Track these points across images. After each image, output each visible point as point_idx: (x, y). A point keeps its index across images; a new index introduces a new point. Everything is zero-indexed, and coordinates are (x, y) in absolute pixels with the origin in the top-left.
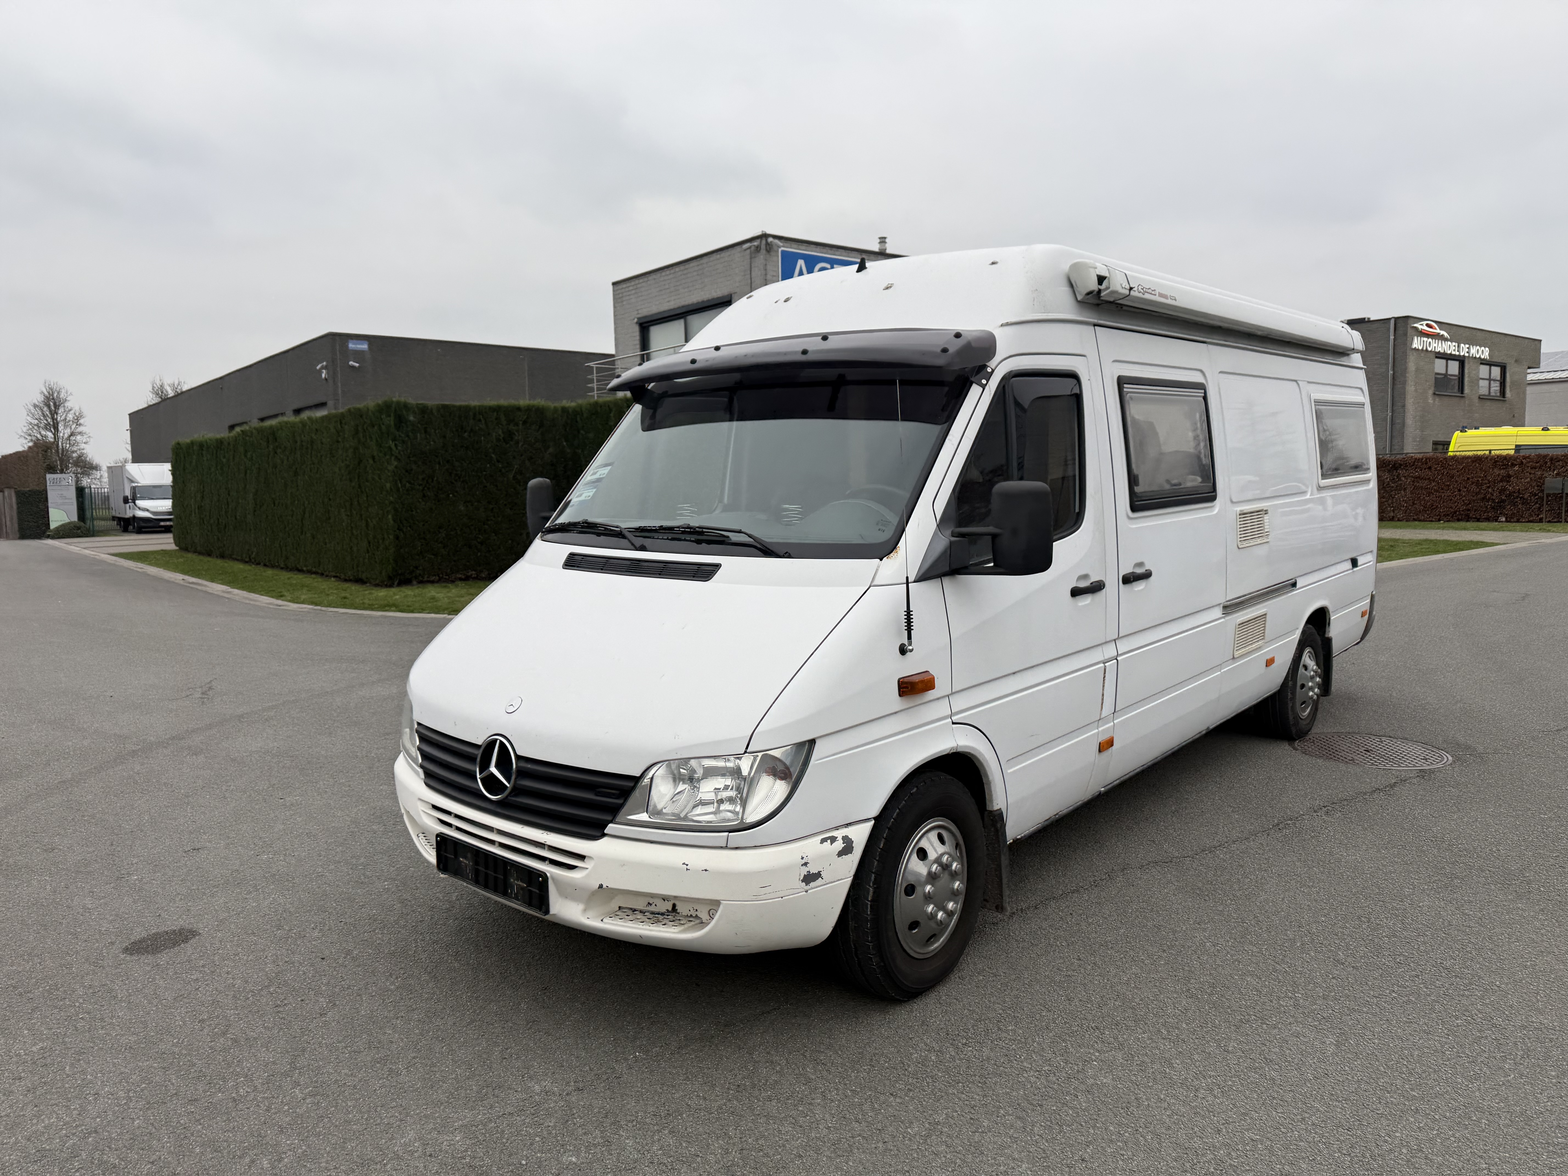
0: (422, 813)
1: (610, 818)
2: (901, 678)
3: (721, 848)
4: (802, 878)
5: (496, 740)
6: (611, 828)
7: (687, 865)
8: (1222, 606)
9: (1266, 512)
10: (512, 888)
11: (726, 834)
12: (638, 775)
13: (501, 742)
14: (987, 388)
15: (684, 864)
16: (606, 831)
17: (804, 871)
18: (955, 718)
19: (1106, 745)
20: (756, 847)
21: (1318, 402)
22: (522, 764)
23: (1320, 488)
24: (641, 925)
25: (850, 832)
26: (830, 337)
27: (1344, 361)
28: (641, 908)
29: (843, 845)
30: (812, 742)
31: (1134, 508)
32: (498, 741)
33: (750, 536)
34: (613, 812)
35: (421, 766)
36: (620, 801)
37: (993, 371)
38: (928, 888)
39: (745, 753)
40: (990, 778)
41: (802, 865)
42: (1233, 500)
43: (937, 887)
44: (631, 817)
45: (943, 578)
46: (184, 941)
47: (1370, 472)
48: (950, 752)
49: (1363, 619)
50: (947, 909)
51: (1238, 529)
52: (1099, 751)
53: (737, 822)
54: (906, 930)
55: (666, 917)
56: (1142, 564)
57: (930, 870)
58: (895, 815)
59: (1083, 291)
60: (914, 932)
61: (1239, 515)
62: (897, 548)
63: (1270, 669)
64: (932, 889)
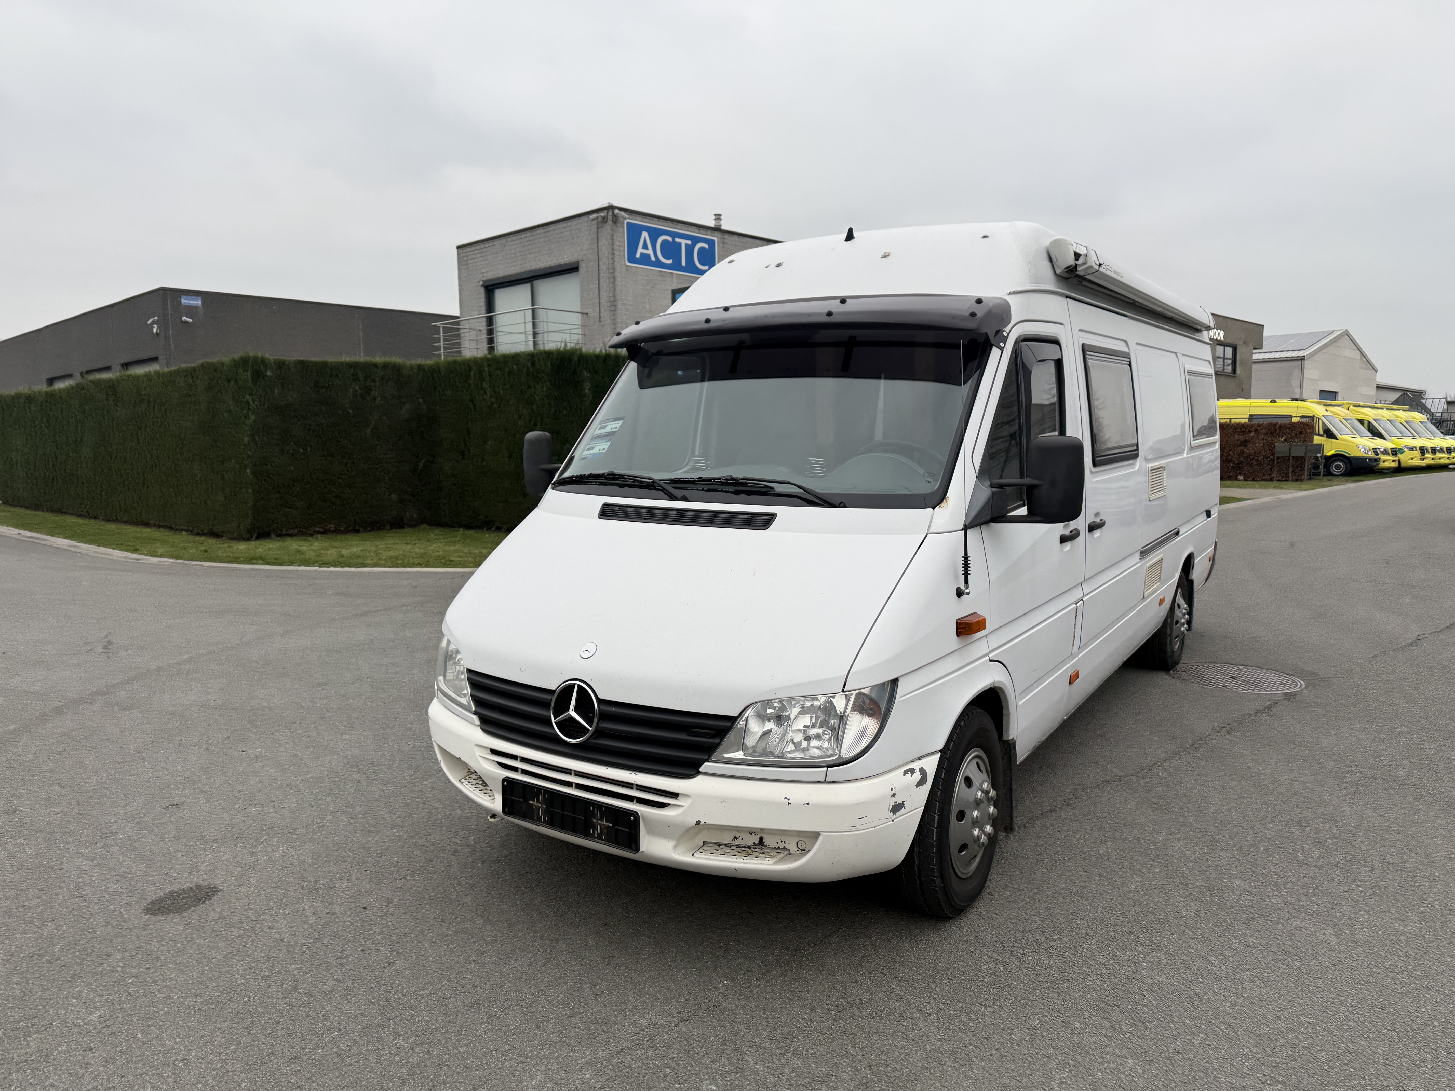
0: (479, 758)
1: (706, 758)
2: (958, 620)
3: (819, 782)
4: (890, 808)
5: (574, 684)
6: (706, 767)
7: (789, 800)
8: (1139, 551)
9: (1164, 469)
10: (595, 828)
11: (825, 769)
12: (736, 715)
13: (579, 686)
14: (1005, 350)
15: (785, 799)
16: (701, 769)
17: (893, 802)
18: (990, 656)
19: (1073, 679)
20: (852, 780)
21: (1190, 373)
22: (604, 708)
23: (1192, 448)
24: (734, 859)
25: (924, 764)
26: (848, 300)
27: (1197, 336)
28: (727, 842)
30: (895, 681)
31: (1094, 464)
32: (576, 686)
33: (799, 487)
34: (708, 751)
35: (475, 713)
36: (716, 741)
37: (1008, 334)
38: (975, 813)
39: (843, 692)
40: (1010, 710)
41: (891, 796)
42: (1147, 458)
43: (981, 812)
44: (728, 756)
45: (982, 526)
46: (207, 898)
47: (1217, 435)
48: (990, 687)
49: (1209, 563)
50: (986, 831)
51: (1150, 484)
52: (1070, 683)
53: (835, 758)
54: (957, 852)
55: (756, 850)
56: (1099, 514)
57: (975, 797)
58: (951, 746)
59: (1063, 265)
60: (963, 854)
61: (1150, 471)
62: (946, 499)
63: (1161, 608)
64: (977, 814)
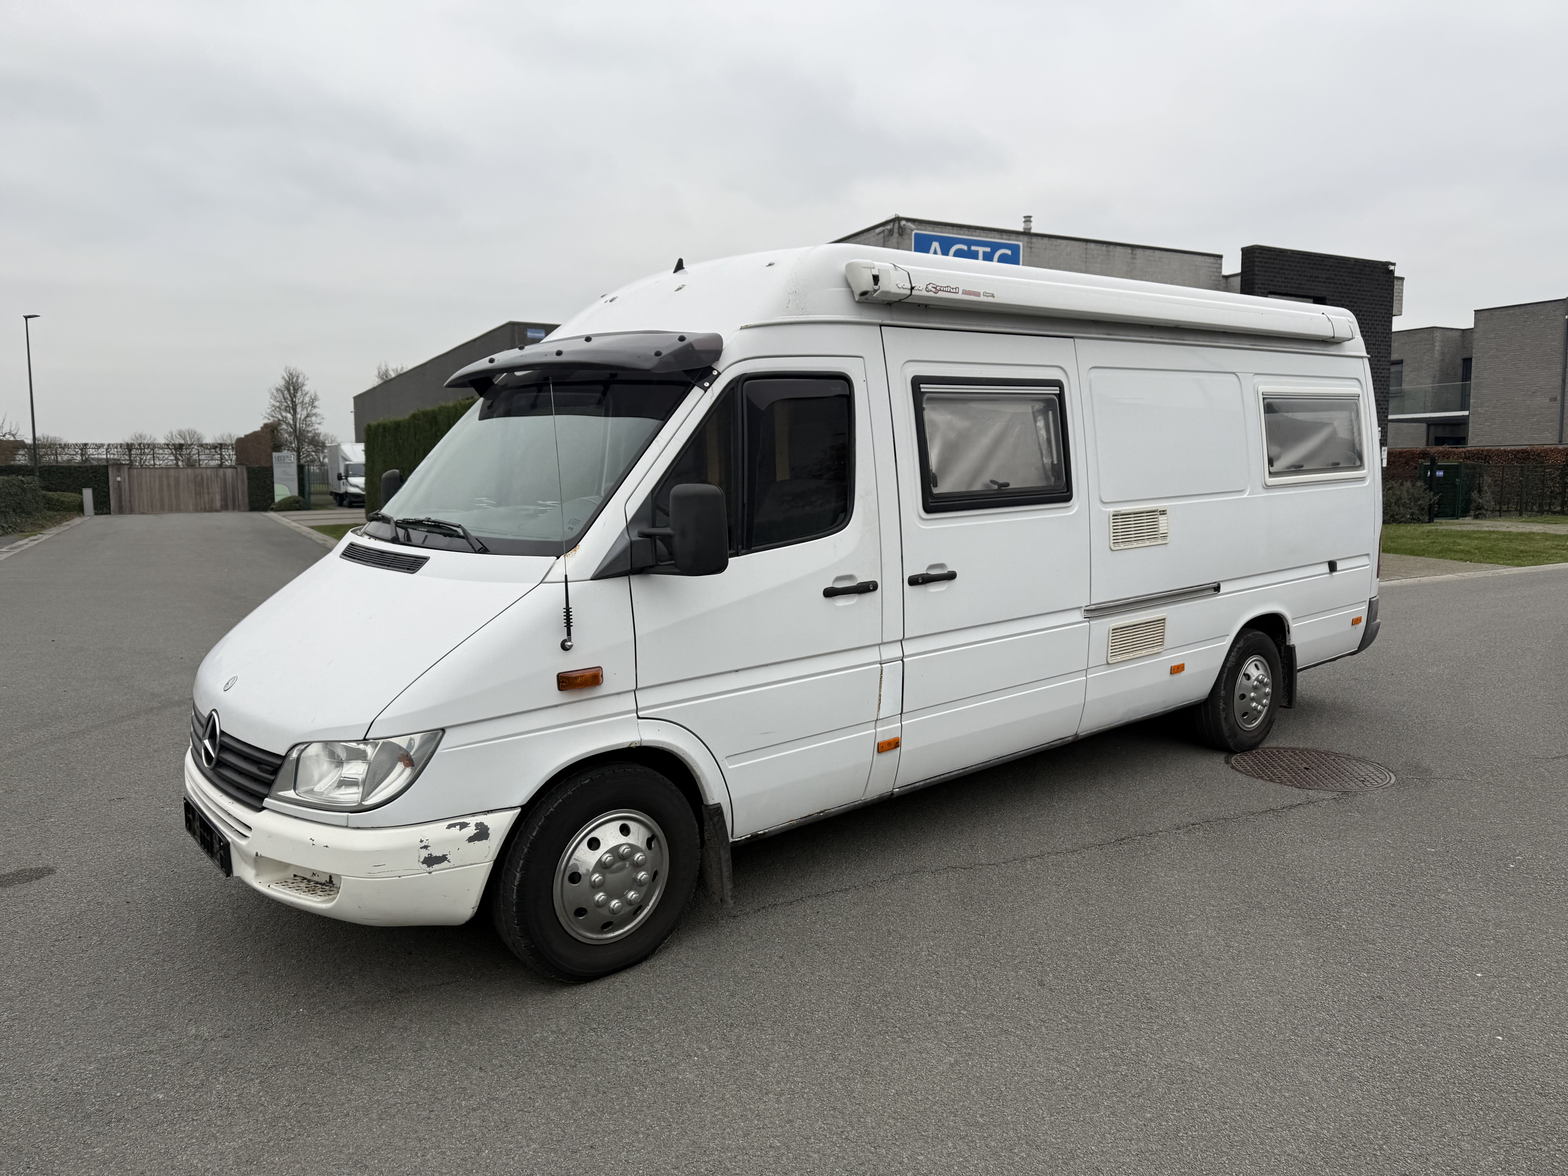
1: (268, 793)
2: (560, 673)
3: (344, 827)
4: (422, 860)
6: (267, 801)
7: (313, 840)
8: (1083, 609)
9: (1163, 512)
10: (215, 850)
11: (348, 814)
12: (285, 754)
13: (214, 717)
14: (711, 390)
15: (311, 839)
16: (264, 805)
17: (425, 853)
18: (640, 714)
19: (888, 746)
20: (373, 828)
21: (1272, 396)
22: (222, 739)
23: (1266, 487)
24: (294, 893)
25: (486, 819)
28: (309, 877)
29: (476, 832)
30: (443, 730)
31: (928, 508)
32: (212, 716)
33: (464, 531)
34: (267, 788)
36: (272, 778)
37: (720, 373)
38: (597, 877)
39: (365, 739)
40: (699, 773)
41: (421, 848)
42: (1105, 500)
43: (610, 877)
44: (281, 793)
45: (631, 576)
46: (37, 878)
47: (1364, 469)
48: (632, 746)
49: (1354, 627)
50: (626, 898)
51: (1112, 531)
52: (878, 752)
53: (357, 804)
54: (572, 916)
55: (324, 887)
56: (942, 566)
57: (600, 860)
58: (556, 804)
59: (857, 292)
60: (582, 918)
61: (1113, 516)
62: (577, 547)
63: (1177, 676)
64: (600, 877)
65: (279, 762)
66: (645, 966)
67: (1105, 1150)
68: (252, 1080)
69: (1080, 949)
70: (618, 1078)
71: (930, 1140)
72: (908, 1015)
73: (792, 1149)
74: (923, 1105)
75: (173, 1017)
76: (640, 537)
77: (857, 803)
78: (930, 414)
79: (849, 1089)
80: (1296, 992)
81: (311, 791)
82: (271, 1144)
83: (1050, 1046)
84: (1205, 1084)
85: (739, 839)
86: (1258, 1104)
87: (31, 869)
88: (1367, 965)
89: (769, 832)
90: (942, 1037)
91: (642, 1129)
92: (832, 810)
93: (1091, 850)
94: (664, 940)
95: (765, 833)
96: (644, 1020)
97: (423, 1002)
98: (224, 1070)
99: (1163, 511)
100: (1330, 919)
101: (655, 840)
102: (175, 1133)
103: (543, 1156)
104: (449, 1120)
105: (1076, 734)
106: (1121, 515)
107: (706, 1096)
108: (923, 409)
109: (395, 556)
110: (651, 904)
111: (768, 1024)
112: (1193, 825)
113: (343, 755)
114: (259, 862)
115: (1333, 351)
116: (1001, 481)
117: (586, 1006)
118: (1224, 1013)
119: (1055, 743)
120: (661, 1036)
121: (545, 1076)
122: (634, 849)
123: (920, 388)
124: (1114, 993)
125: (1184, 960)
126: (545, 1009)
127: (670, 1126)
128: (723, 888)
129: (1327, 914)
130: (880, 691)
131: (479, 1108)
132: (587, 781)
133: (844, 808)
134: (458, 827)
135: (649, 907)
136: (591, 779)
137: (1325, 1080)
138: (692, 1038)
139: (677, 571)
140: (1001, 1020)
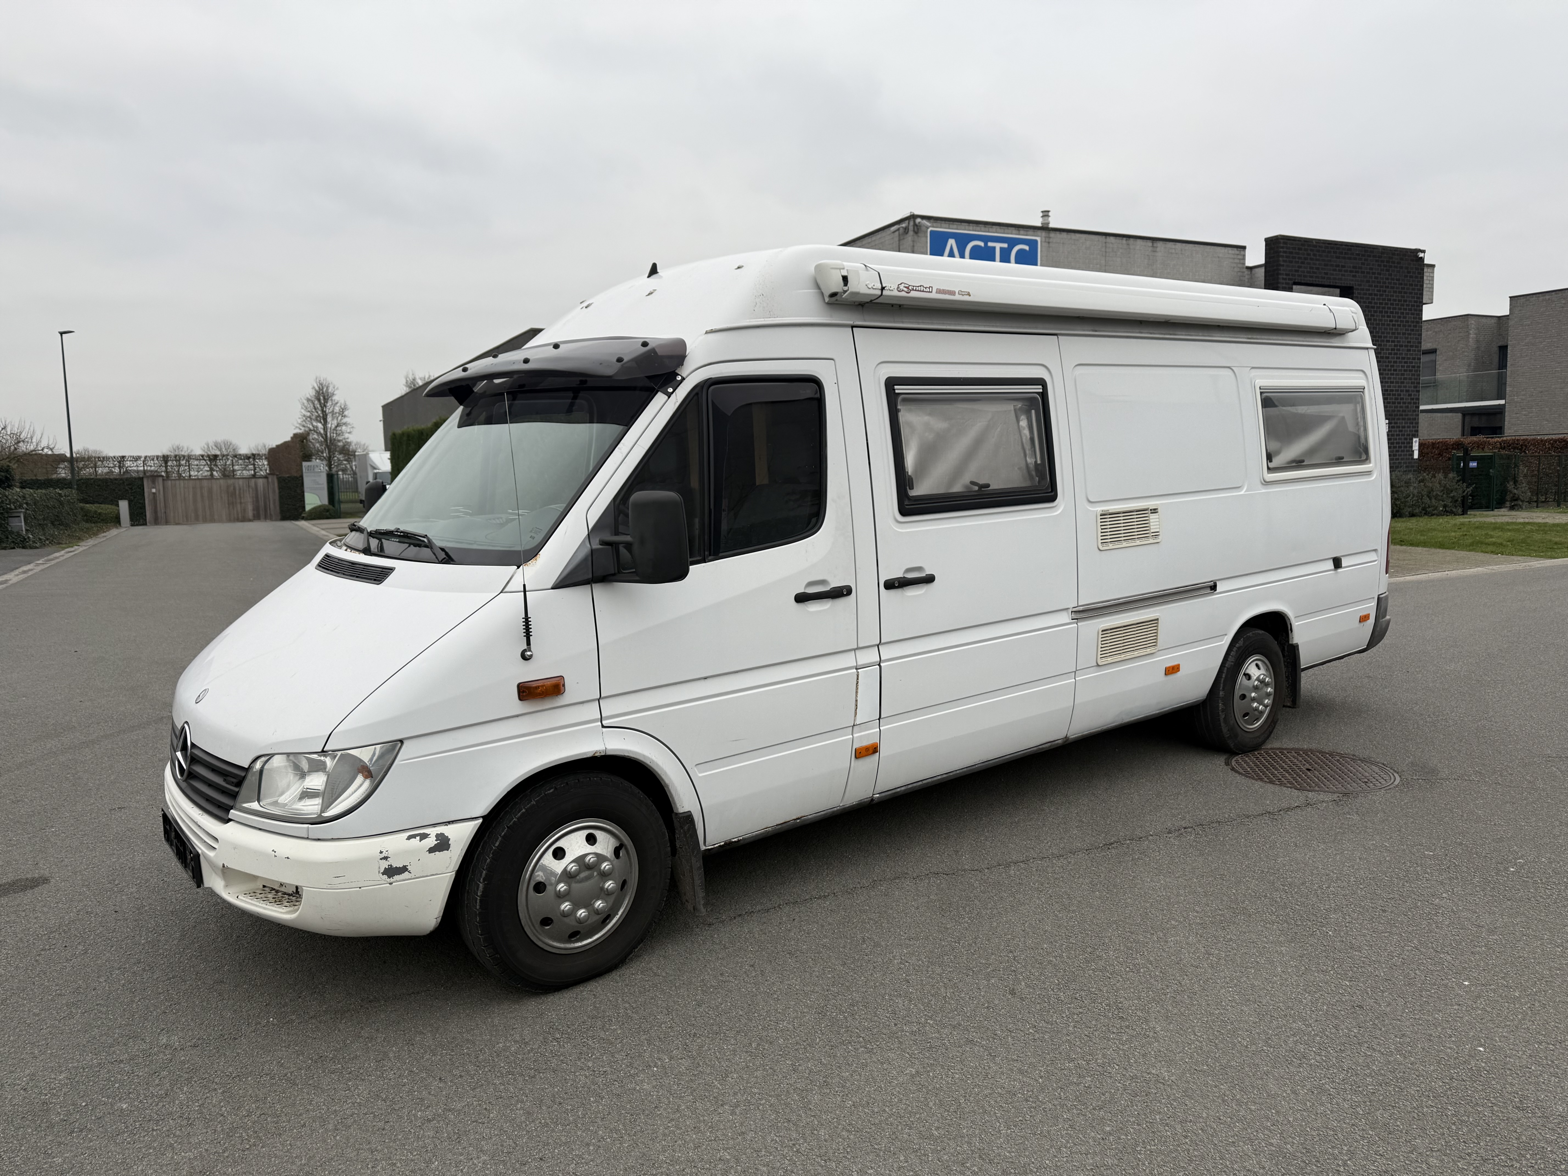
1: (233, 805)
2: (520, 683)
3: (303, 838)
4: (382, 871)
6: (233, 814)
7: (275, 852)
8: (1070, 611)
9: (1154, 511)
10: (189, 862)
11: (308, 825)
12: (249, 766)
14: (673, 396)
15: (273, 851)
16: (230, 816)
17: (385, 865)
18: (605, 723)
19: (867, 751)
20: (333, 840)
21: (1269, 390)
23: (1265, 483)
24: (261, 904)
25: (447, 830)
28: (276, 888)
29: (436, 842)
30: (402, 741)
31: (904, 511)
34: (232, 800)
36: (236, 789)
37: (685, 378)
38: (560, 886)
39: (323, 751)
40: (667, 781)
41: (381, 859)
42: (1091, 500)
43: (575, 886)
44: (245, 805)
45: (593, 585)
46: (32, 888)
47: (1370, 462)
48: (596, 755)
49: (1362, 624)
50: (594, 907)
51: (1100, 530)
52: (856, 757)
53: (316, 816)
54: (538, 925)
55: (291, 897)
56: (919, 569)
57: (565, 869)
58: (519, 814)
59: (827, 294)
60: (548, 927)
61: (1101, 515)
62: (538, 556)
63: (1172, 677)
64: (565, 887)
65: (243, 774)
66: (615, 975)
67: (1059, 1164)
68: (215, 1090)
69: (1055, 957)
70: (575, 1090)
71: (882, 1153)
72: (873, 1025)
73: (742, 1162)
74: (879, 1118)
75: (146, 1026)
76: (600, 545)
77: (835, 809)
78: (906, 416)
79: (806, 1100)
80: (1273, 1001)
81: (275, 803)
82: (226, 1155)
83: (1015, 1057)
84: (1169, 1097)
85: (713, 847)
86: (1222, 1118)
87: (27, 879)
88: (1350, 974)
89: (743, 839)
90: (906, 1048)
91: (593, 1141)
92: (810, 817)
93: (1078, 855)
94: (634, 949)
95: (739, 841)
96: (608, 1030)
97: (391, 1012)
98: (189, 1080)
99: (1154, 509)
100: (1317, 925)
101: (623, 849)
102: (134, 1143)
103: (491, 1167)
104: (403, 1131)
105: (1066, 737)
106: (1110, 514)
107: (662, 1107)
108: (897, 411)
109: (363, 567)
110: (620, 913)
111: (731, 1034)
112: (1185, 828)
113: (305, 765)
114: (226, 872)
115: (1335, 343)
116: (981, 482)
117: (552, 1015)
118: (1197, 1022)
119: (1043, 746)
120: (623, 1046)
121: (503, 1087)
122: (601, 858)
123: (894, 390)
124: (1086, 1002)
125: (1161, 968)
126: (511, 1018)
127: (622, 1137)
128: (695, 896)
129: (1314, 921)
130: (856, 696)
131: (434, 1119)
132: (552, 791)
133: (822, 815)
134: (418, 838)
135: (618, 916)
136: (556, 789)
137: (1294, 1092)
138: (654, 1048)
139: (637, 578)
140: (967, 1030)
